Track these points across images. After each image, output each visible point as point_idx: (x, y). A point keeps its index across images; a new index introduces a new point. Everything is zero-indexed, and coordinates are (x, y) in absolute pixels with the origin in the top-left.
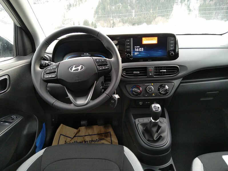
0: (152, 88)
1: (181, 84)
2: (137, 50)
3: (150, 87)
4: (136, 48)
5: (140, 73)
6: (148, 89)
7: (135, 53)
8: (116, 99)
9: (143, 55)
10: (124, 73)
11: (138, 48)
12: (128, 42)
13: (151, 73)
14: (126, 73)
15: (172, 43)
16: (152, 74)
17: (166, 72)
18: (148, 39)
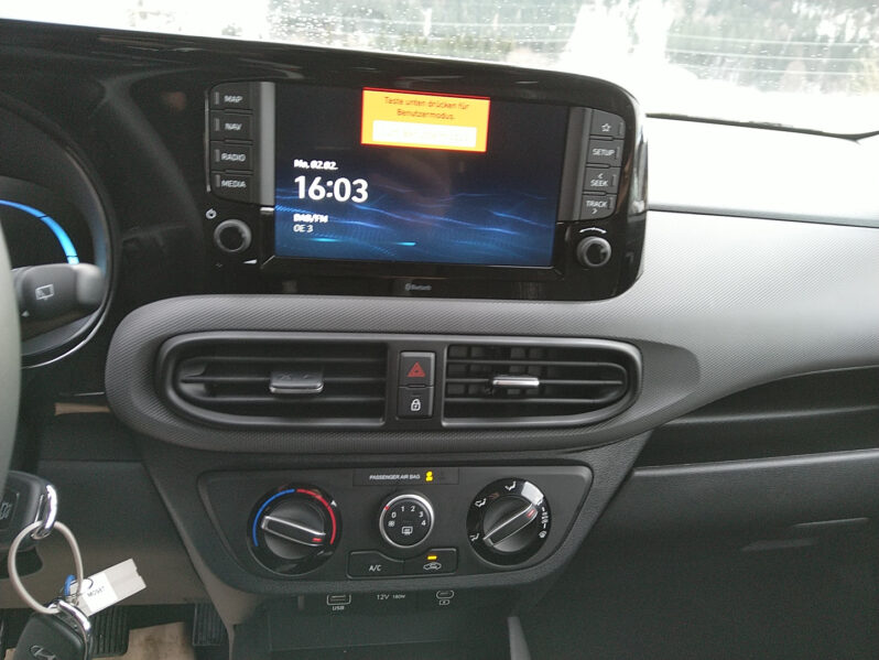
0: (419, 508)
1: (638, 473)
2: (316, 192)
3: (409, 503)
4: (310, 175)
5: (329, 388)
6: (388, 518)
7: (297, 217)
8: (80, 635)
9: (368, 238)
10: (187, 388)
11: (327, 176)
12: (230, 112)
13: (417, 394)
14: (213, 389)
15: (602, 165)
16: (424, 405)
17: (541, 391)
18: (413, 108)
